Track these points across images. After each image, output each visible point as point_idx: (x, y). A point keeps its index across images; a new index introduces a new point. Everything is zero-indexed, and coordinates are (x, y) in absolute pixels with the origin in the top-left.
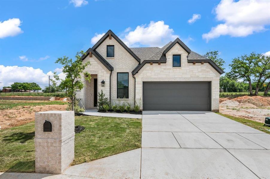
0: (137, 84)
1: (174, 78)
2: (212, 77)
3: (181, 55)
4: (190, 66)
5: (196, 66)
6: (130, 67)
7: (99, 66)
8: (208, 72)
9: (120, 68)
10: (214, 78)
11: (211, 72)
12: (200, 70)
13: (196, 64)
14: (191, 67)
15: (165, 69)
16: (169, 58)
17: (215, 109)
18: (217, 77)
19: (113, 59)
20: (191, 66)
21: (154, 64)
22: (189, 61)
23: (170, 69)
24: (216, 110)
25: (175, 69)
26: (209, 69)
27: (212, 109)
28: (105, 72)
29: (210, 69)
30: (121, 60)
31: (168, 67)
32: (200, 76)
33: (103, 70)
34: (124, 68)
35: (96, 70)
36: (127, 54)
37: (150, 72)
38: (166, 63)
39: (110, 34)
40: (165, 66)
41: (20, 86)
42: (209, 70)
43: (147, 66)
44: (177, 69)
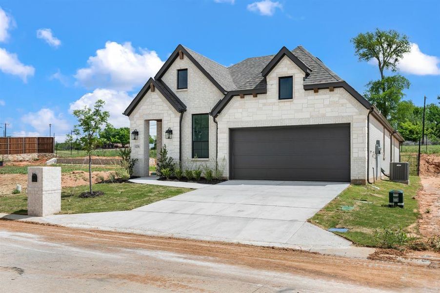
0: (221, 133)
1: (281, 120)
2: (350, 114)
3: (293, 77)
4: (308, 95)
5: (320, 94)
6: (210, 103)
7: (165, 105)
8: (343, 105)
9: (196, 106)
10: (354, 117)
11: (349, 105)
12: (327, 102)
13: (321, 91)
14: (310, 98)
15: (264, 105)
16: (272, 85)
17: (357, 178)
18: (361, 114)
19: (186, 93)
20: (311, 96)
21: (247, 97)
22: (307, 88)
23: (274, 104)
24: (360, 180)
25: (283, 104)
26: (346, 101)
27: (352, 178)
28: (173, 115)
29: (346, 99)
30: (198, 93)
31: (269, 101)
32: (328, 115)
33: (170, 112)
34: (201, 106)
35: (160, 112)
36: (206, 82)
37: (240, 110)
38: (266, 93)
39: (180, 51)
40: (266, 99)
41: (114, 136)
42: (344, 101)
43: (236, 101)
44: (286, 103)
